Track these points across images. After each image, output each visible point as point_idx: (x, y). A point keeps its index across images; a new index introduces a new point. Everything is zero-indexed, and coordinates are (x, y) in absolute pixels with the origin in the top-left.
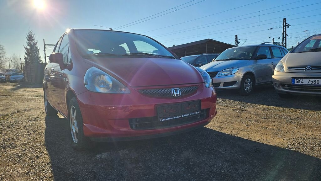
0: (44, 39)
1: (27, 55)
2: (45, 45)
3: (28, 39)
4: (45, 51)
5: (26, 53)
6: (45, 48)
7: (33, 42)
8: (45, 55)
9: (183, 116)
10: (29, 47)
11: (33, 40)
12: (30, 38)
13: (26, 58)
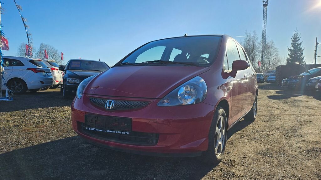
0: (317, 38)
1: (290, 56)
2: (317, 44)
3: (292, 40)
4: (316, 50)
5: (289, 55)
6: (316, 47)
7: (298, 42)
8: (316, 55)
9: (107, 131)
10: (292, 48)
11: (298, 40)
12: (295, 39)
13: (288, 60)
